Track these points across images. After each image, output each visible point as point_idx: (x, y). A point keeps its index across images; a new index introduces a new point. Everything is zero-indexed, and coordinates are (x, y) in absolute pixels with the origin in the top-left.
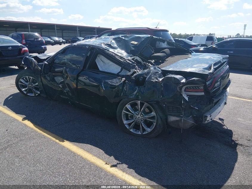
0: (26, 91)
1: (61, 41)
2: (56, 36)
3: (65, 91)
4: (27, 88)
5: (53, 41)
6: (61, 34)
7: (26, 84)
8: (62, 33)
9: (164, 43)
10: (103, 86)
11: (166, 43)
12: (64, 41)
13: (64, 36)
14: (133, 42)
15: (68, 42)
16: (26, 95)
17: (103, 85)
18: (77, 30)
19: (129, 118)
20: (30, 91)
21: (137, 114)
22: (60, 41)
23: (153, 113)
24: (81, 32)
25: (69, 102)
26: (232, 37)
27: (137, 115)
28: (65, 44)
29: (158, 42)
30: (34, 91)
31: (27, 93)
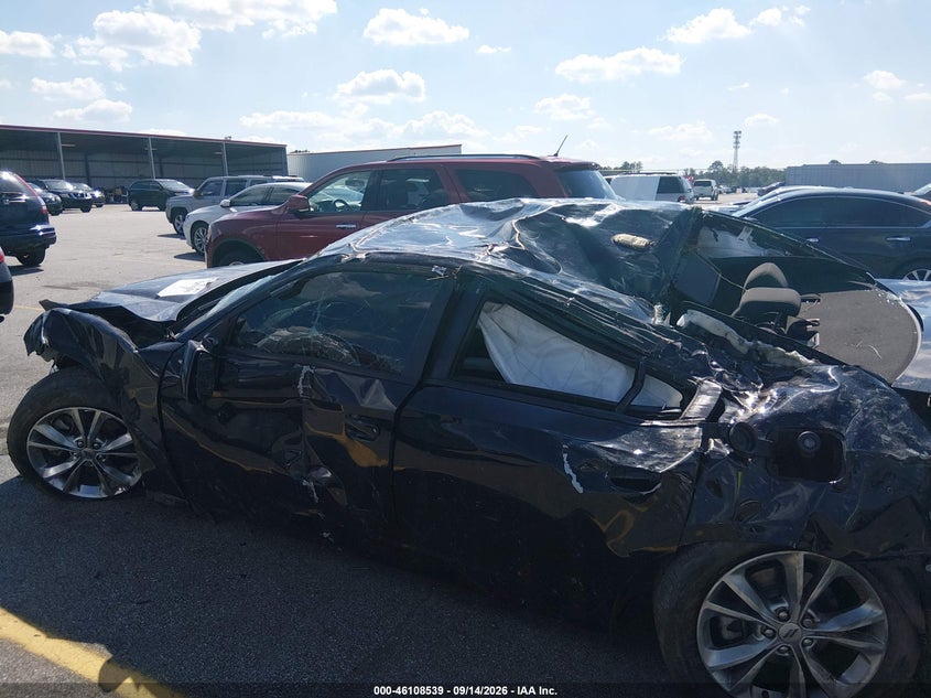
0: (63, 476)
1: (89, 197)
2: (60, 178)
3: (305, 483)
4: (70, 465)
5: (59, 198)
6: (79, 168)
7: (67, 443)
8: (86, 162)
9: (737, 235)
10: (568, 470)
11: (745, 235)
12: (97, 194)
13: (92, 174)
14: (622, 237)
15: (112, 199)
16: (64, 496)
17: (567, 466)
18: (146, 153)
19: (727, 634)
20: (86, 475)
21: (783, 614)
22: (82, 195)
23: (867, 608)
24: (164, 160)
25: (326, 535)
26: (697, 173)
27: (779, 618)
28: (101, 206)
29: (706, 233)
30: (105, 475)
31: (72, 487)
